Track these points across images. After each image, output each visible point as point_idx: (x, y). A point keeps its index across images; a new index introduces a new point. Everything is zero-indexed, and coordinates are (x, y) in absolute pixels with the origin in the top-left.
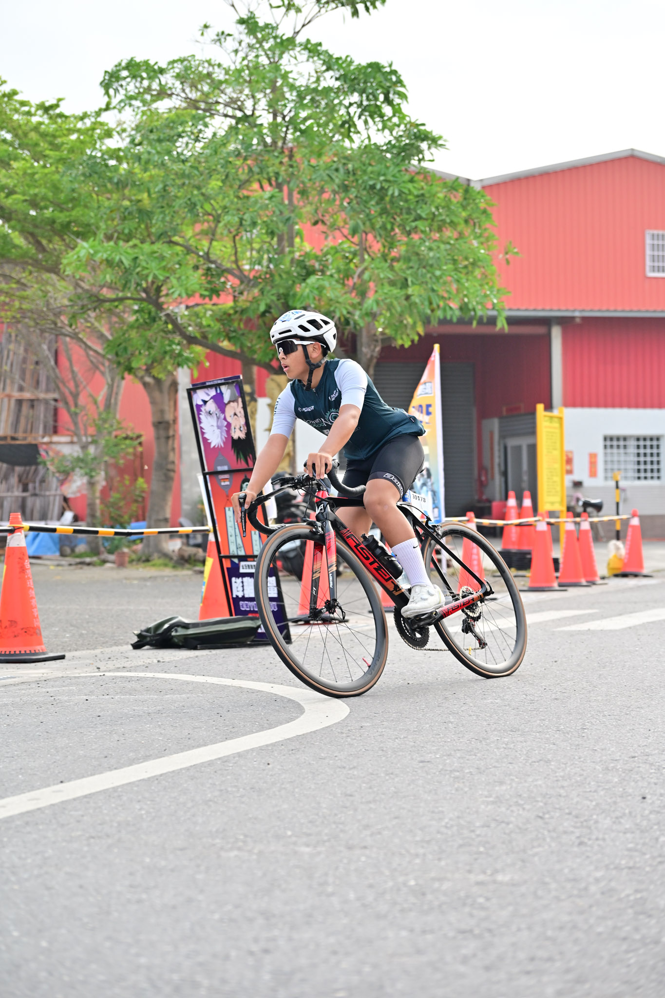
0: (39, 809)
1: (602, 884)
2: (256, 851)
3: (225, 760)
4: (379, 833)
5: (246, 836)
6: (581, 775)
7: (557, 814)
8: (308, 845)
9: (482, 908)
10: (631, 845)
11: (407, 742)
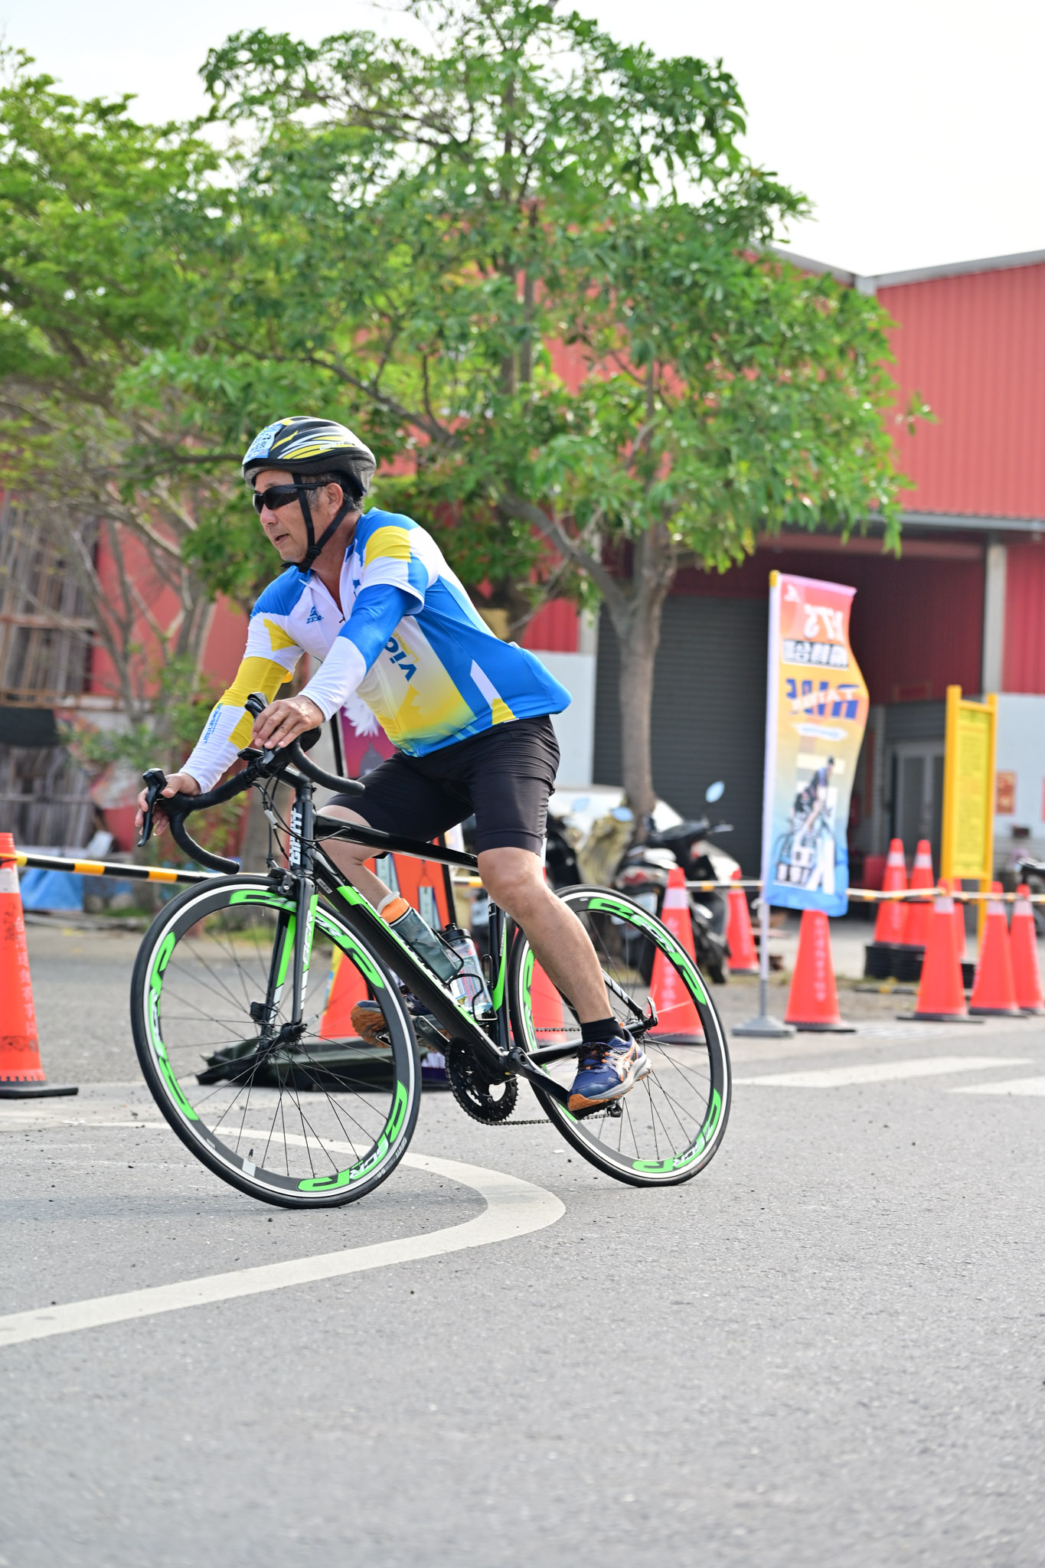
0: (11, 1346)
1: (948, 1517)
2: (373, 1434)
3: (337, 1282)
4: (587, 1416)
5: (360, 1408)
6: (946, 1340)
7: (894, 1402)
8: (462, 1430)
9: (740, 1544)
10: (1009, 1459)
11: (657, 1269)
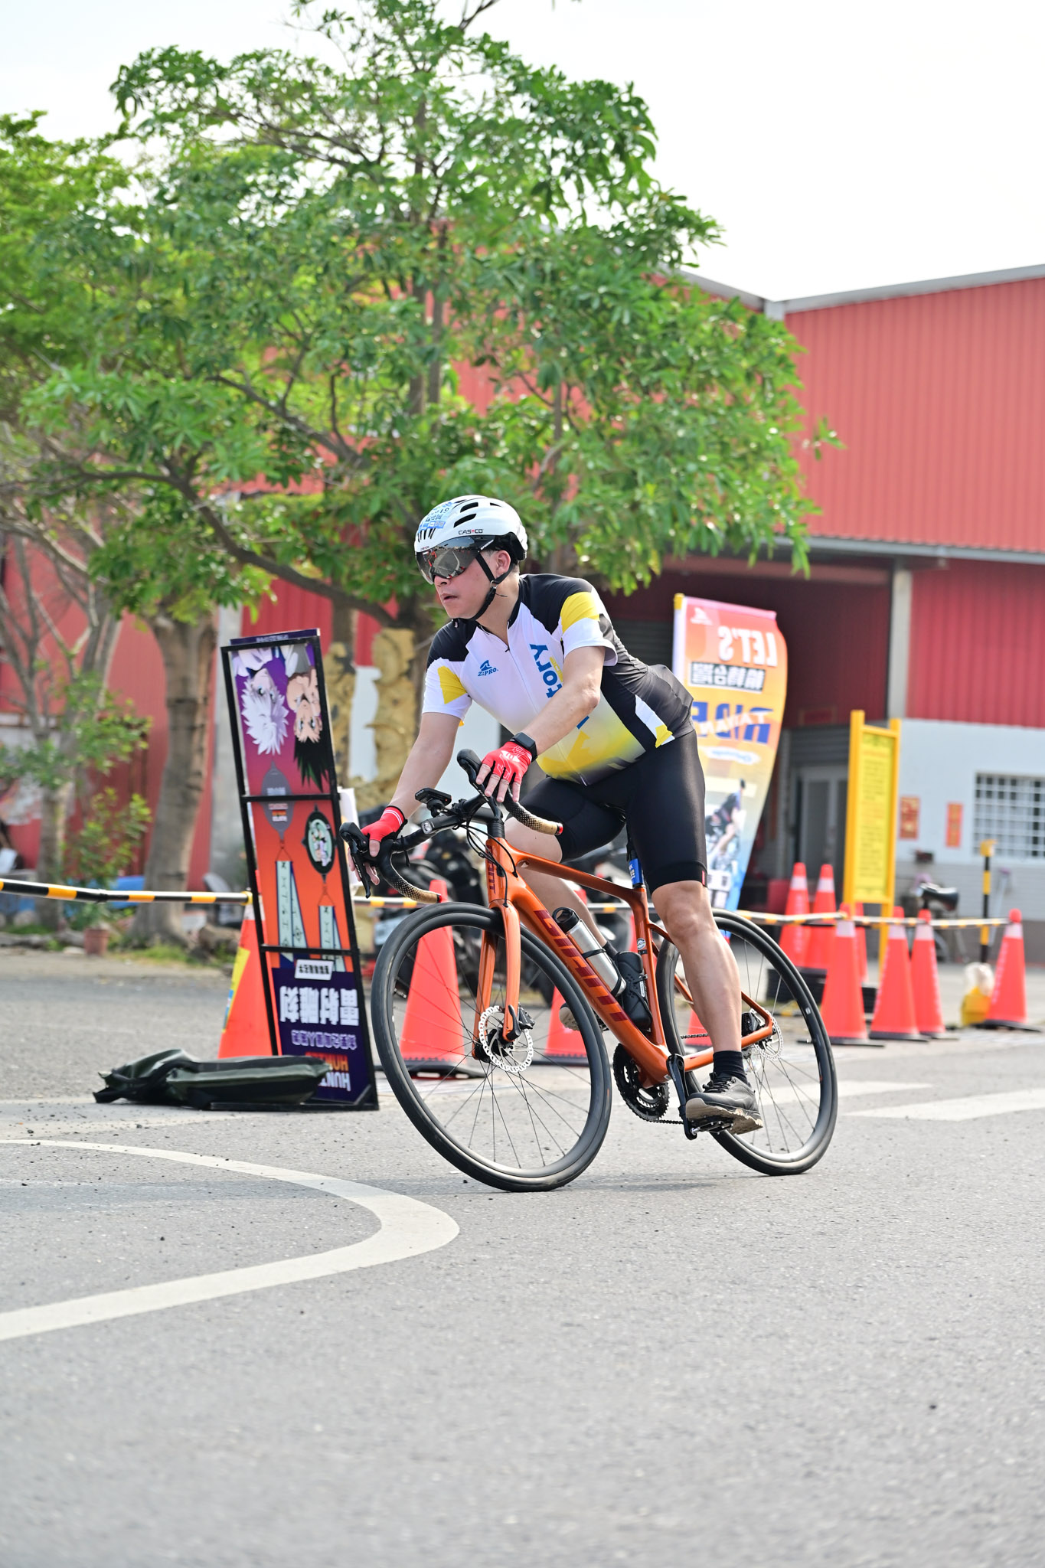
2: (257, 1454)
3: (227, 1301)
4: (472, 1438)
5: (245, 1428)
6: (834, 1364)
7: (781, 1425)
8: (345, 1449)
10: (893, 1483)
11: (549, 1291)
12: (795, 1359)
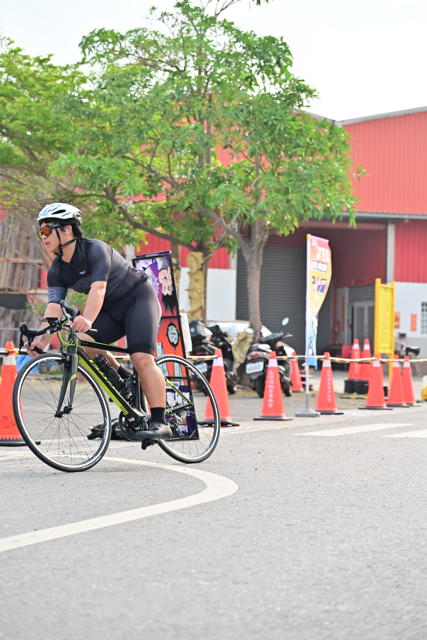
0: (19, 548)
1: (412, 615)
2: (170, 583)
3: (150, 519)
4: (257, 574)
6: (399, 538)
7: (382, 565)
8: (206, 580)
9: (327, 629)
11: (278, 511)
12: (382, 537)
